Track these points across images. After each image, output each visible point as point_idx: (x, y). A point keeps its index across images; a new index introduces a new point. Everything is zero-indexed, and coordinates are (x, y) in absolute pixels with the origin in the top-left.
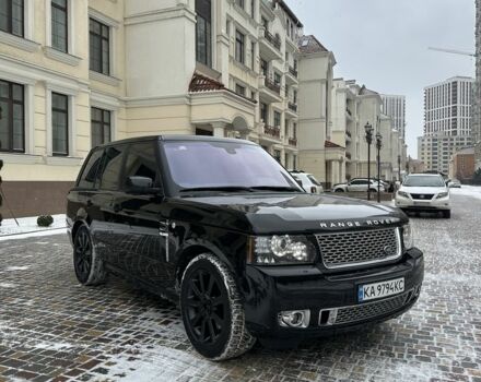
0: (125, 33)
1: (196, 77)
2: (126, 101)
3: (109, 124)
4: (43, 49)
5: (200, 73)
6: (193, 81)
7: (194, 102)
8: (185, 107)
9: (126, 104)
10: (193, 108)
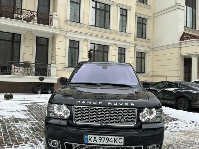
0: (154, 20)
1: (184, 34)
2: (152, 48)
3: (144, 58)
4: (116, 32)
5: (186, 32)
6: (183, 36)
7: (182, 46)
8: (177, 48)
9: (153, 49)
10: (182, 48)
